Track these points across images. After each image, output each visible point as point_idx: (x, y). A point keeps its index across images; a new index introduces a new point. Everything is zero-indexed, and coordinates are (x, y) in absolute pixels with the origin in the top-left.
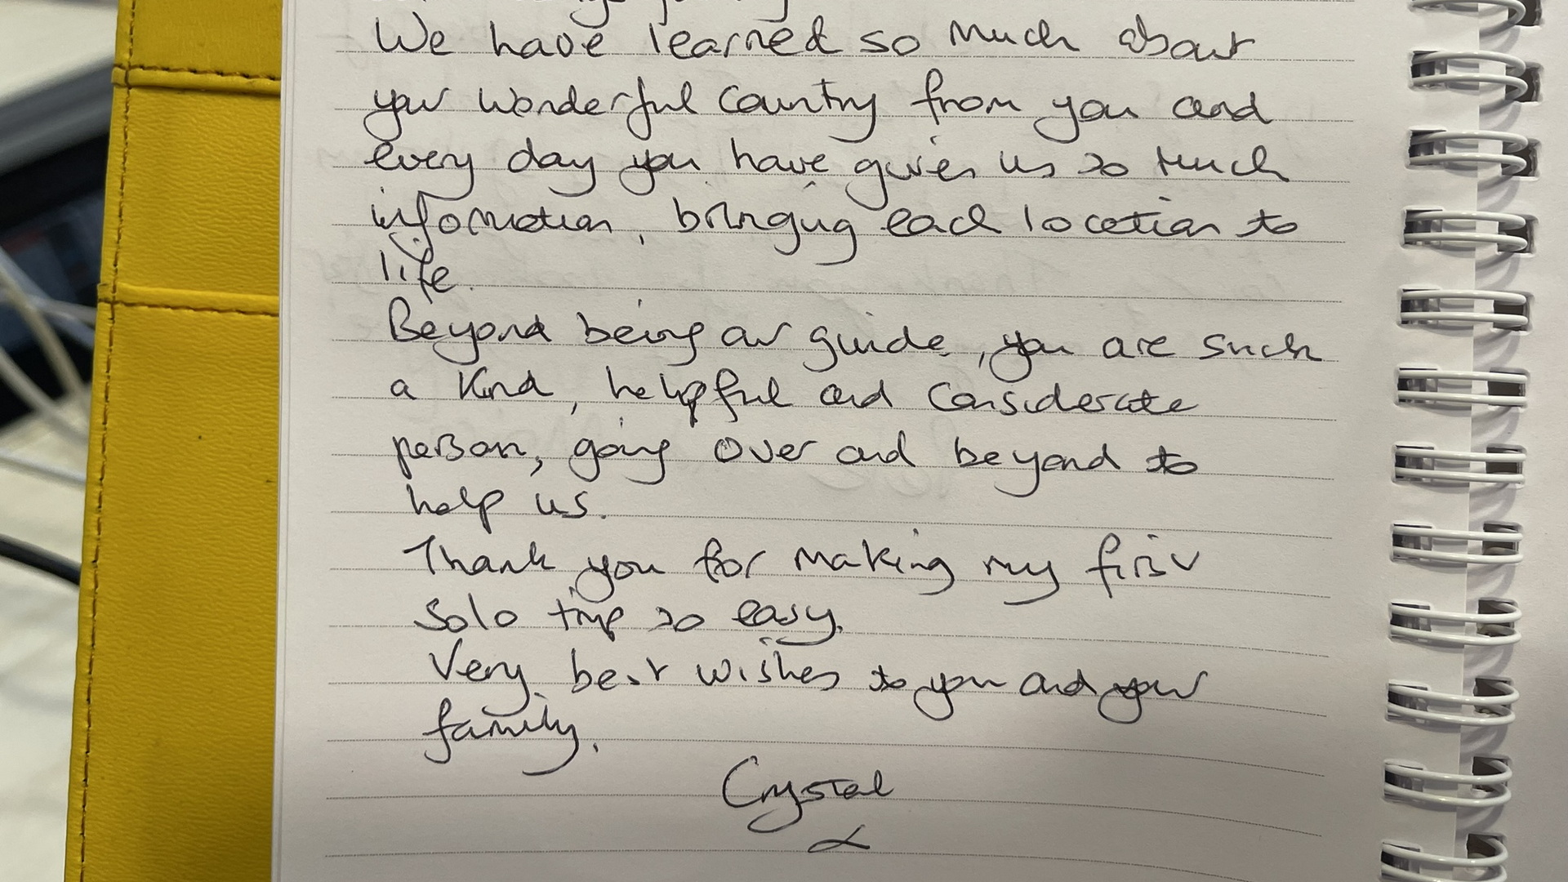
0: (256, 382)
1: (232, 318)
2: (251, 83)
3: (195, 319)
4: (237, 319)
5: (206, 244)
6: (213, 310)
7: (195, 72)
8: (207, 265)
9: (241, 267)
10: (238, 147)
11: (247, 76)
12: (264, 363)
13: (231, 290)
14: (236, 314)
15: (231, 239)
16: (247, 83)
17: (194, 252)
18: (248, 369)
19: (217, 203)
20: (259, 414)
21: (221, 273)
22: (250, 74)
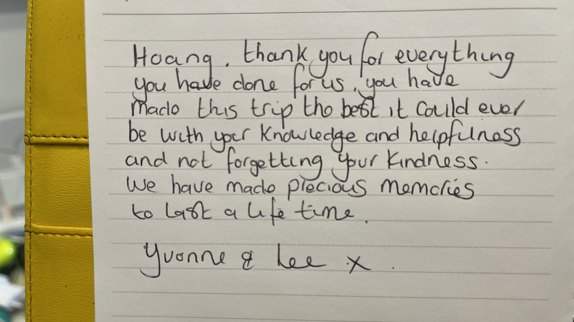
0: (86, 263)
1: (75, 238)
2: (76, 140)
3: (62, 239)
4: (77, 238)
5: (64, 207)
6: (68, 234)
7: (55, 137)
8: (65, 216)
9: (78, 216)
10: (74, 167)
11: (75, 138)
12: (89, 256)
13: (75, 226)
14: (77, 236)
15: (73, 205)
16: (75, 141)
17: (59, 211)
18: (83, 258)
19: (67, 191)
20: (88, 277)
21: (70, 219)
22: (77, 137)
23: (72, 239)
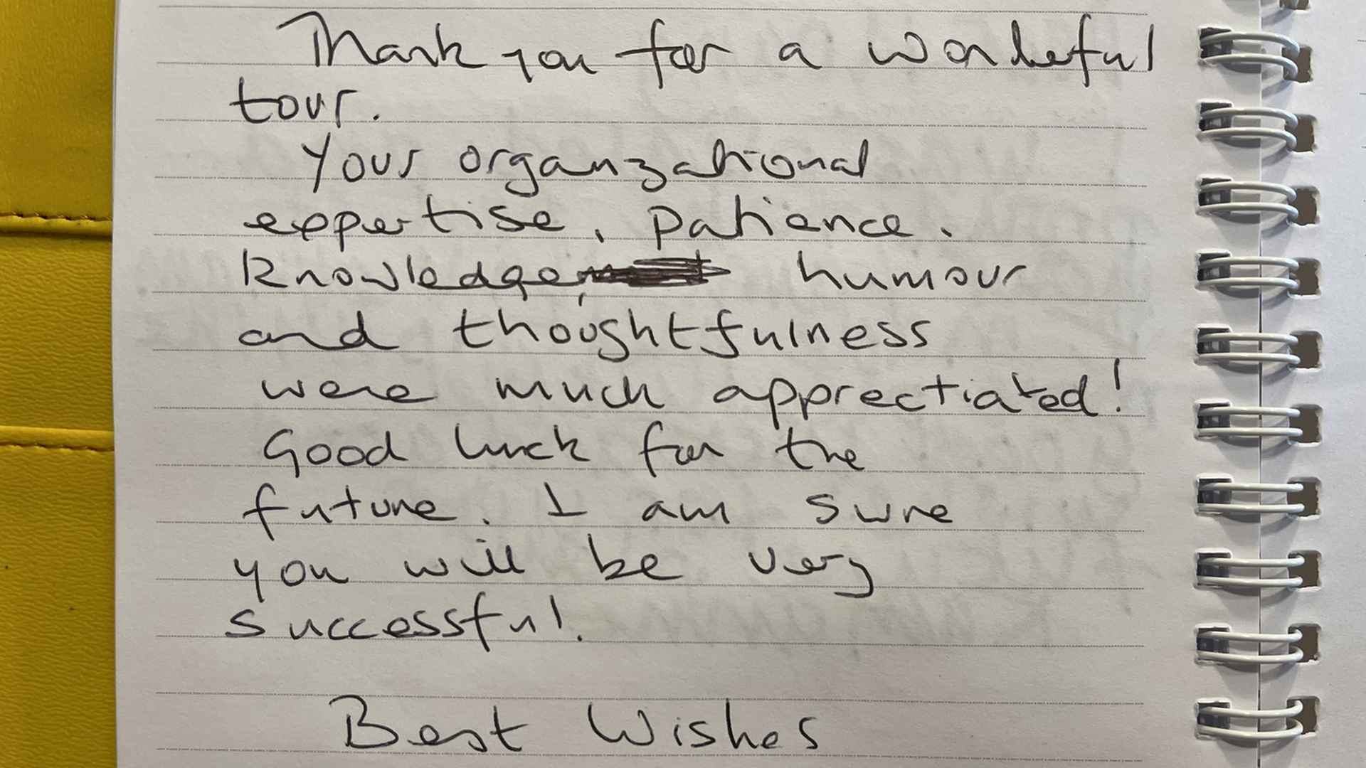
1: (34, 451)
2: (48, 223)
4: (40, 452)
5: (9, 380)
6: (15, 444)
8: (9, 401)
9: (41, 401)
10: (37, 286)
11: (45, 217)
13: (34, 425)
14: (38, 447)
15: (31, 375)
16: (45, 224)
21: (23, 407)
23: (24, 455)
